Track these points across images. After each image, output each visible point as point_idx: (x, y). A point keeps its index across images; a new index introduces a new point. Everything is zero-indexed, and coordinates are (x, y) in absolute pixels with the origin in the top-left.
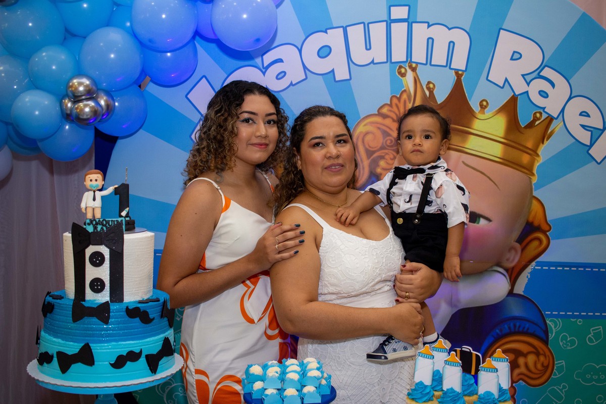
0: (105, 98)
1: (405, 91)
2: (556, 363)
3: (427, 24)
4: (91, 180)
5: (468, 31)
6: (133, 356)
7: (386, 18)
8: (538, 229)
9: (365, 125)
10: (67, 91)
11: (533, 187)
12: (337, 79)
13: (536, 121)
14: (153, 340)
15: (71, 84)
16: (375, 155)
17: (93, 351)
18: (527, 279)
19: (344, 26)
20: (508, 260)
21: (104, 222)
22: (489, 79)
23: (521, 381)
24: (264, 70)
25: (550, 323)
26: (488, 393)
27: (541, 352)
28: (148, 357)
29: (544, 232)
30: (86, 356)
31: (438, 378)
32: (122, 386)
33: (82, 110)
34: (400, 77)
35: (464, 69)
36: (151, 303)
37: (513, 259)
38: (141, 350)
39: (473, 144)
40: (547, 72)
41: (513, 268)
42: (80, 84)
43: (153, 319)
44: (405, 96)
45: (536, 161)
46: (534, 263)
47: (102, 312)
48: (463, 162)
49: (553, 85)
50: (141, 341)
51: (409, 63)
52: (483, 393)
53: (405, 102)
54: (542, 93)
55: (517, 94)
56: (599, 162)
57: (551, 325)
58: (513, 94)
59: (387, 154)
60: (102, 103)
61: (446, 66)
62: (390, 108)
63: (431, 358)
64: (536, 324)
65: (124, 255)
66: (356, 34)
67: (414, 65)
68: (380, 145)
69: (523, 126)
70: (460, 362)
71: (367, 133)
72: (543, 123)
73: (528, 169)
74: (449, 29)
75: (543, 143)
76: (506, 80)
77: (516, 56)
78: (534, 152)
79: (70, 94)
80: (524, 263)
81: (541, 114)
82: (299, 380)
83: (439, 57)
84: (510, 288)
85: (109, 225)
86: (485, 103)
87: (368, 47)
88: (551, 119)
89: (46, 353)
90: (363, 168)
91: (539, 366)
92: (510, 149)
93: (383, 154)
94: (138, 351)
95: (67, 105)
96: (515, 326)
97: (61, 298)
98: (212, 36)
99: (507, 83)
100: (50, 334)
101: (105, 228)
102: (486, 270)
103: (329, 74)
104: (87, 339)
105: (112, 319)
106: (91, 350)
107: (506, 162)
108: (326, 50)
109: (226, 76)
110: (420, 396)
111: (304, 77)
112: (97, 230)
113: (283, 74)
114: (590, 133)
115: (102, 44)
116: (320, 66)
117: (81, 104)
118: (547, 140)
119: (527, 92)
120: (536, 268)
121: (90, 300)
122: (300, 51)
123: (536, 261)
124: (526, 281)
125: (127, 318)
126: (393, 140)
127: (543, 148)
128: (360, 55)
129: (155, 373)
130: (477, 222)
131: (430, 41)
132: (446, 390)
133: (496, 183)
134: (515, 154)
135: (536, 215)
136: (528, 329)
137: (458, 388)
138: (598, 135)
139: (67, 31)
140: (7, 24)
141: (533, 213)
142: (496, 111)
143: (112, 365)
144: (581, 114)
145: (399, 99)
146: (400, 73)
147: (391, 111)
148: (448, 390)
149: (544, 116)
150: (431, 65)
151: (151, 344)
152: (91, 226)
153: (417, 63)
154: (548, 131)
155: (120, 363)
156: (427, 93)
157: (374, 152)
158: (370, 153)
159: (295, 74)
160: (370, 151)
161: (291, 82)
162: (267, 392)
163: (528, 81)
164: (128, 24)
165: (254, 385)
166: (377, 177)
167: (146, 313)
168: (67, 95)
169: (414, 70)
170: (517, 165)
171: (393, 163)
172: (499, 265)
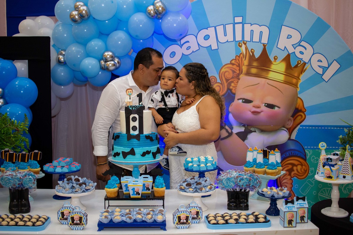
0: (117, 60)
1: (242, 53)
2: (310, 169)
3: (250, 24)
4: (129, 92)
5: (268, 26)
6: (148, 152)
7: (233, 22)
8: (301, 111)
9: (225, 68)
10: (103, 57)
11: (298, 93)
12: (212, 49)
13: (299, 64)
15: (104, 55)
19: (215, 26)
20: (288, 125)
22: (278, 47)
23: (295, 177)
24: (181, 46)
25: (307, 152)
27: (304, 164)
28: (153, 153)
29: (303, 112)
30: (132, 152)
31: (255, 160)
33: (109, 65)
34: (239, 47)
35: (267, 43)
36: (153, 135)
37: (290, 124)
39: (271, 75)
40: (303, 43)
41: (290, 128)
42: (108, 54)
43: (154, 140)
44: (242, 55)
45: (299, 82)
47: (137, 137)
48: (267, 83)
49: (306, 49)
50: (150, 148)
52: (270, 163)
53: (242, 58)
54: (301, 52)
55: (290, 53)
56: (326, 81)
58: (288, 53)
59: (234, 80)
60: (116, 62)
61: (259, 42)
62: (236, 61)
63: (252, 152)
64: (300, 152)
65: (143, 118)
66: (220, 29)
67: (245, 42)
68: (231, 77)
70: (263, 153)
71: (226, 72)
72: (301, 65)
73: (296, 85)
74: (260, 26)
75: (302, 74)
76: (285, 47)
77: (289, 37)
78: (298, 78)
79: (104, 58)
80: (295, 126)
81: (301, 61)
82: (205, 162)
83: (256, 38)
84: (289, 137)
86: (276, 57)
87: (225, 35)
88: (305, 64)
89: (117, 153)
90: (225, 87)
91: (303, 170)
92: (287, 77)
93: (233, 81)
94: (150, 151)
95: (102, 63)
96: (292, 153)
97: (121, 134)
98: (161, 33)
99: (285, 48)
100: (118, 146)
101: (136, 109)
102: (279, 129)
103: (209, 47)
104: (133, 147)
105: (141, 139)
106: (134, 150)
107: (286, 82)
108: (208, 37)
109: (165, 49)
110: (248, 165)
111: (198, 49)
112: (133, 109)
113: (189, 47)
114: (322, 69)
115: (116, 38)
116: (205, 44)
117: (108, 63)
119: (294, 52)
120: (300, 128)
121: (132, 133)
122: (196, 37)
123: (300, 125)
124: (296, 133)
125: (146, 139)
126: (237, 74)
128: (222, 39)
129: (155, 159)
130: (274, 108)
131: (252, 31)
133: (282, 91)
134: (289, 79)
135: (299, 105)
136: (297, 154)
137: (262, 162)
138: (326, 70)
139: (100, 32)
140: (77, 31)
141: (298, 105)
142: (281, 61)
143: (141, 155)
144: (318, 61)
145: (239, 57)
146: (239, 46)
149: (302, 62)
150: (252, 42)
151: (154, 149)
152: (131, 108)
153: (247, 41)
155: (144, 155)
157: (229, 80)
158: (227, 80)
159: (195, 47)
160: (227, 79)
161: (193, 51)
162: (194, 166)
163: (295, 48)
164: (125, 29)
165: (189, 165)
166: (231, 90)
167: (152, 138)
168: (102, 59)
169: (245, 44)
170: (291, 83)
171: (237, 85)
172: (284, 127)
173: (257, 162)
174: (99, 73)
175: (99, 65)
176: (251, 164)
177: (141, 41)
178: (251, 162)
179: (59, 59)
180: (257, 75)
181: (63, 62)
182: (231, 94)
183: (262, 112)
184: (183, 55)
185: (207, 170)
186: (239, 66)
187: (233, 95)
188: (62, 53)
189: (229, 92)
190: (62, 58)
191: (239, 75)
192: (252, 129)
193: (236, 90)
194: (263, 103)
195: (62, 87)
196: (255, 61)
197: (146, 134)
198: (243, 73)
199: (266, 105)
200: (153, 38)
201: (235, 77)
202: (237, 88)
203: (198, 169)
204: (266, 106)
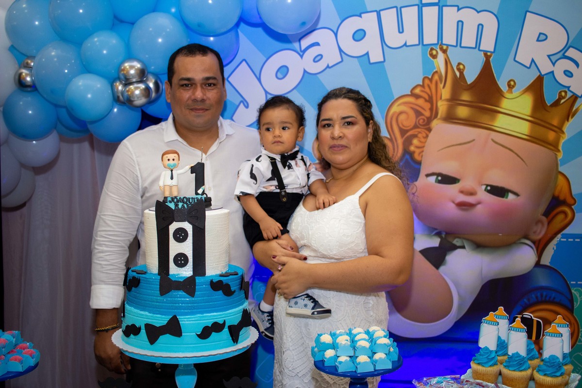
0: (153, 80)
1: (436, 72)
3: (456, 8)
4: (169, 160)
5: (496, 13)
6: (217, 327)
7: (418, 2)
8: (564, 203)
9: (398, 105)
10: (119, 75)
11: (559, 162)
12: (372, 61)
13: (561, 99)
14: (234, 312)
15: (123, 68)
16: (408, 134)
17: (180, 323)
18: (553, 251)
19: (378, 10)
20: (535, 232)
21: (185, 200)
22: (516, 59)
24: (301, 54)
25: (575, 293)
26: (553, 357)
28: (230, 327)
29: (570, 206)
30: (174, 328)
31: (502, 345)
32: (209, 355)
33: (133, 93)
35: (492, 50)
36: (231, 277)
37: (540, 232)
38: (225, 321)
39: (501, 122)
40: (572, 53)
41: (540, 240)
42: (132, 67)
43: (234, 292)
44: (436, 77)
45: (561, 138)
46: (559, 236)
47: (188, 286)
48: (492, 140)
49: (577, 65)
50: (224, 313)
51: (440, 45)
52: (548, 357)
54: (567, 73)
55: (543, 73)
57: (576, 294)
58: (539, 74)
59: (420, 132)
60: (151, 85)
61: (475, 48)
62: (423, 89)
63: (496, 325)
64: (562, 294)
65: (206, 231)
66: (390, 18)
67: (445, 47)
68: (412, 124)
69: (549, 105)
70: (525, 328)
71: (401, 113)
72: (568, 101)
73: (554, 146)
75: (568, 121)
76: (533, 61)
77: (542, 37)
78: (559, 130)
79: (122, 77)
80: (549, 235)
81: (566, 92)
82: (370, 348)
83: (469, 39)
84: (537, 259)
85: (189, 202)
86: (512, 83)
87: (401, 31)
88: (575, 97)
89: (133, 325)
90: (398, 147)
92: (537, 126)
93: (416, 133)
94: (221, 322)
95: (118, 89)
96: (542, 295)
97: (145, 273)
98: (258, 21)
99: (533, 64)
100: (135, 308)
101: (185, 205)
102: (514, 243)
103: (364, 57)
104: (175, 312)
105: (197, 292)
106: (178, 322)
107: (533, 139)
108: (361, 34)
109: (265, 59)
110: (485, 360)
111: (340, 60)
112: (178, 207)
113: (320, 57)
115: (151, 29)
116: (355, 49)
117: (131, 86)
118: (572, 118)
119: (552, 72)
120: (562, 240)
121: (174, 275)
122: (336, 34)
123: (562, 233)
124: (552, 252)
125: (211, 291)
126: (426, 119)
127: (568, 125)
128: (394, 39)
129: (237, 343)
130: (506, 197)
131: (460, 24)
132: (511, 355)
133: (524, 159)
134: (541, 131)
135: (561, 189)
136: (554, 298)
137: (523, 353)
139: (116, 17)
140: (60, 11)
141: (559, 188)
142: (523, 91)
143: (198, 335)
145: (431, 80)
146: (431, 55)
147: (423, 91)
148: (513, 354)
149: (569, 95)
150: (461, 47)
151: (232, 315)
152: (173, 203)
153: (448, 46)
154: (572, 110)
155: (205, 333)
156: (458, 74)
157: (407, 131)
158: (403, 132)
159: (332, 56)
160: (404, 130)
161: (328, 65)
162: (340, 359)
163: (554, 61)
164: (173, 10)
165: (326, 353)
166: (411, 154)
167: (228, 286)
168: (118, 79)
169: (445, 51)
170: (544, 142)
171: (426, 142)
172: (526, 237)
173: (510, 353)
174: (111, 110)
175: (110, 91)
176: (493, 355)
177: (212, 39)
178: (491, 351)
179: (22, 78)
180: (468, 122)
181: (29, 84)
182: (412, 163)
183: (479, 203)
184: (306, 74)
185: (375, 370)
186: (430, 100)
187: (416, 166)
188: (27, 63)
189: (407, 159)
190: (27, 75)
191: (429, 120)
192: (457, 242)
193: (424, 153)
194: (482, 185)
195: (34, 142)
196: (465, 90)
197: (214, 274)
198: (439, 116)
199: (489, 188)
200: (237, 32)
201: (421, 125)
202: (425, 149)
203: (350, 368)
204: (489, 191)
